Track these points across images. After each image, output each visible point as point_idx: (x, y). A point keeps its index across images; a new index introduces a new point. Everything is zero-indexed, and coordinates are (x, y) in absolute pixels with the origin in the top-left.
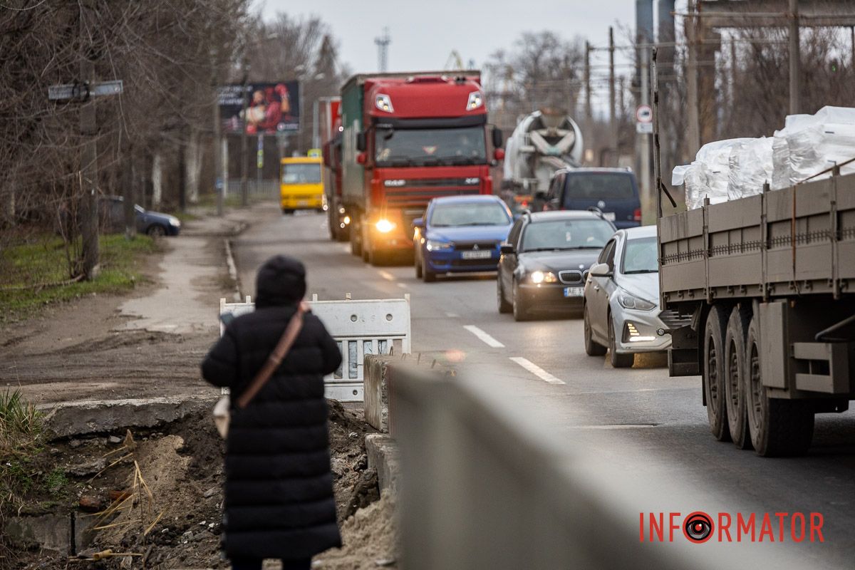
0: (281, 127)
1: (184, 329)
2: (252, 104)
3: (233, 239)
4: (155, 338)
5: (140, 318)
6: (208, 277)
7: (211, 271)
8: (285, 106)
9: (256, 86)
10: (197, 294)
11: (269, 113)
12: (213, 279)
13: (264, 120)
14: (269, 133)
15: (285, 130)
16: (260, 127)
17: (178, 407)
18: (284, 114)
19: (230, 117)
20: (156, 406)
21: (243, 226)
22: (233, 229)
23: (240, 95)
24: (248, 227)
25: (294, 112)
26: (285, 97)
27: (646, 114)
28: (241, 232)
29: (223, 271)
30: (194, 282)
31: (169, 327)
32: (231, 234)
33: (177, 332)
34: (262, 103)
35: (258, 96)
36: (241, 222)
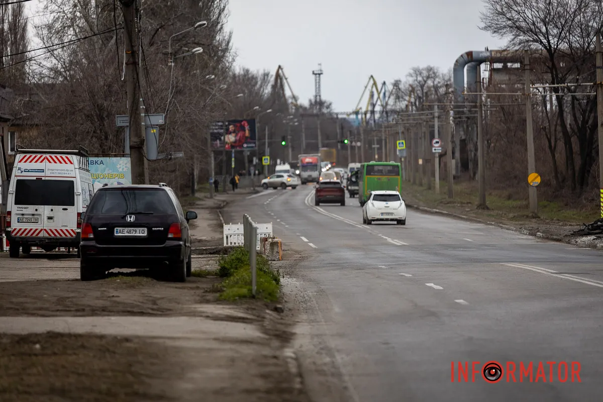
0: (245, 145)
1: (209, 238)
2: (228, 132)
3: (221, 210)
4: (200, 241)
5: (194, 235)
6: (214, 224)
7: (215, 222)
8: (247, 133)
9: (230, 122)
10: (211, 229)
11: (238, 138)
12: (216, 224)
13: (235, 142)
14: (238, 149)
15: (247, 147)
16: (233, 146)
17: (214, 249)
18: (247, 138)
19: (216, 140)
20: (209, 249)
21: (225, 203)
22: (220, 205)
23: (221, 127)
24: (227, 203)
25: (252, 137)
26: (247, 128)
27: (437, 142)
28: (224, 207)
29: (219, 222)
30: (209, 225)
31: (204, 238)
32: (219, 207)
33: (207, 239)
34: (234, 132)
35: (231, 128)
36: (224, 201)
